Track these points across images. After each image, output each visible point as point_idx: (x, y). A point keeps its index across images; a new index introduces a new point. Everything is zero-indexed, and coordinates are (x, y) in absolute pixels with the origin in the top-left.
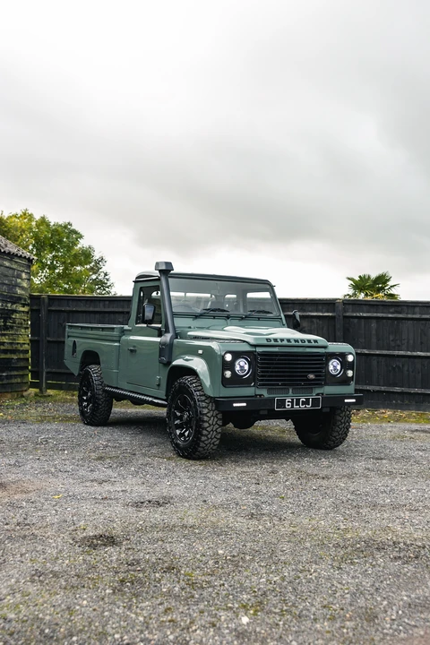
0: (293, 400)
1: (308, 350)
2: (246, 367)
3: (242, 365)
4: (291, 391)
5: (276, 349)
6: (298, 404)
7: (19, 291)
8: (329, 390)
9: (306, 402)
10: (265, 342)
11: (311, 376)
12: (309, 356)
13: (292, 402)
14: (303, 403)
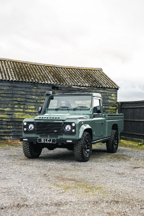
0: (44, 139)
1: (55, 121)
2: (33, 127)
3: (31, 127)
4: (49, 136)
5: (43, 121)
6: (46, 141)
7: (110, 101)
8: (64, 137)
9: (50, 140)
10: (38, 119)
11: (56, 131)
12: (55, 124)
13: (44, 140)
14: (49, 141)
